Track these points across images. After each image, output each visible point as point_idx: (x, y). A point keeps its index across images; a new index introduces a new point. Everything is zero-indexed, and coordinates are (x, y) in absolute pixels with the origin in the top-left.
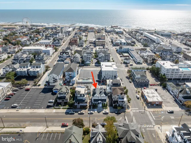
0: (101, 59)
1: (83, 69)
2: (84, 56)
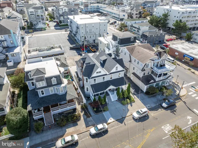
0: (64, 18)
1: (34, 36)
2: (30, 14)
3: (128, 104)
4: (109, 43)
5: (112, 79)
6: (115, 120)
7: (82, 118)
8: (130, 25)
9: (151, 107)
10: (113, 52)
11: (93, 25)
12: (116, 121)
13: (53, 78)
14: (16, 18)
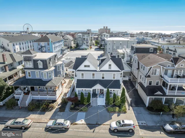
1: (74, 52)
2: (78, 37)
3: (114, 112)
4: (124, 52)
5: (104, 79)
6: (85, 123)
7: (54, 110)
8: (166, 48)
9: (145, 125)
10: (127, 61)
11: (121, 42)
12: (87, 124)
13: (39, 61)
14: (67, 39)
